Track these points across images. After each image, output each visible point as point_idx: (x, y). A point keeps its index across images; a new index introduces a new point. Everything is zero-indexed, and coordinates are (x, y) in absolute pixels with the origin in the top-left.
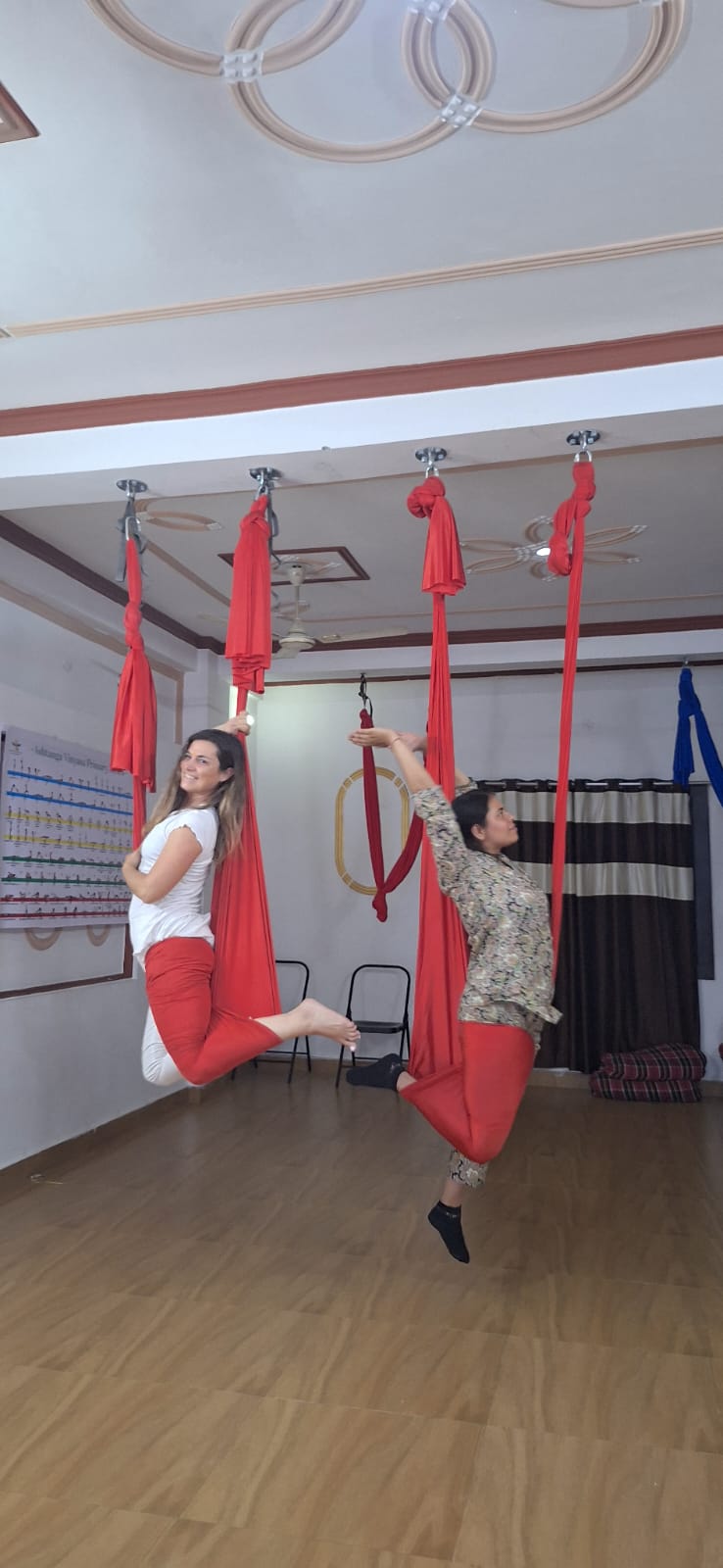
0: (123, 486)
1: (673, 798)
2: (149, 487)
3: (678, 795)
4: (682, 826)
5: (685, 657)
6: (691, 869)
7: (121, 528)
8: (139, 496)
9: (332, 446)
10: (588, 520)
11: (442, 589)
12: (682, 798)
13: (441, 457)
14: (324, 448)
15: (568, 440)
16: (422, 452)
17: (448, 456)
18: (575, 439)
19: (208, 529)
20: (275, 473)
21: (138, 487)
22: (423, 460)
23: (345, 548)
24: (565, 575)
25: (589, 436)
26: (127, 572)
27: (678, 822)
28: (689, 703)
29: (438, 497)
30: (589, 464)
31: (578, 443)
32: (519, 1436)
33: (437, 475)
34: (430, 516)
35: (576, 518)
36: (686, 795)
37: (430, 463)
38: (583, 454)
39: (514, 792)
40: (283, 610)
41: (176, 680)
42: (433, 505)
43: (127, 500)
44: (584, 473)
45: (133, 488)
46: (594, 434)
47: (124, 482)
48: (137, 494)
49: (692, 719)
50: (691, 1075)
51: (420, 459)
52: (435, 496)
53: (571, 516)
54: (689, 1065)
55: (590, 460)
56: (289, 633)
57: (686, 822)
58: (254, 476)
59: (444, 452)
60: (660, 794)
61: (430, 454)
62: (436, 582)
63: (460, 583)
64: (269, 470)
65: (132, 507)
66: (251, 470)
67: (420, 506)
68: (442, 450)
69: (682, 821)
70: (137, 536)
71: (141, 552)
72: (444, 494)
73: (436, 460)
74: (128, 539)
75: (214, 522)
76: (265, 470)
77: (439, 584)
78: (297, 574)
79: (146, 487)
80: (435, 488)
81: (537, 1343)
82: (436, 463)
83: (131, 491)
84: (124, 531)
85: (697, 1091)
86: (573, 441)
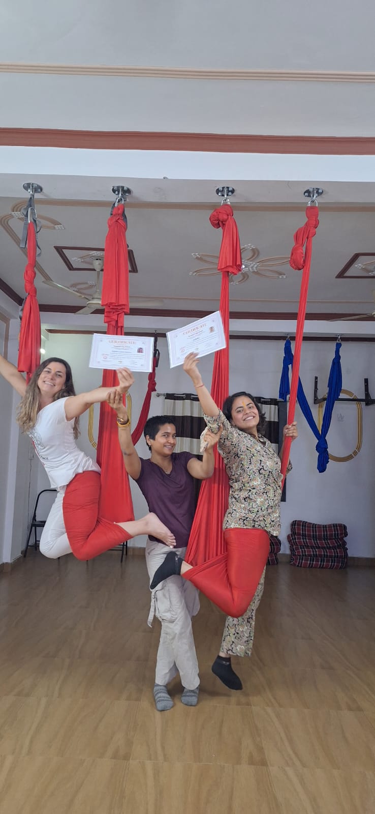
0: (27, 187)
1: (270, 407)
2: (44, 190)
3: (273, 406)
4: (274, 422)
5: (288, 334)
6: (277, 445)
7: (25, 214)
8: (37, 196)
9: (169, 178)
10: (314, 240)
11: (230, 270)
12: (275, 408)
13: (230, 193)
14: (164, 178)
15: (305, 193)
16: (221, 189)
17: (235, 193)
18: (308, 193)
19: (54, 228)
20: (129, 191)
21: (38, 189)
22: (219, 194)
23: (132, 251)
24: (300, 269)
25: (317, 192)
26: (27, 242)
27: (272, 420)
28: (289, 359)
29: (229, 216)
30: (316, 207)
31: (309, 196)
32: (290, 771)
33: (229, 203)
34: (223, 228)
35: (307, 238)
36: (277, 406)
37: (226, 196)
38: (313, 202)
39: (189, 401)
40: (79, 287)
41: (5, 323)
42: (226, 221)
43: (30, 197)
44: (312, 213)
45: (34, 190)
46: (320, 191)
47: (29, 184)
48: (35, 194)
49: (290, 366)
50: (274, 551)
51: (218, 194)
52: (228, 215)
53: (304, 235)
54: (274, 545)
55: (317, 205)
56: (93, 299)
57: (276, 420)
58: (114, 191)
59: (233, 191)
60: (263, 405)
61: (226, 191)
62: (228, 265)
63: (239, 267)
64: (125, 188)
65: (31, 202)
66: (114, 187)
67: (219, 220)
68: (233, 189)
69: (274, 419)
70: (35, 221)
71: (37, 232)
72: (233, 215)
73: (227, 195)
74: (29, 222)
75: (61, 224)
76: (123, 187)
77: (230, 266)
78: (99, 264)
79: (41, 190)
80: (229, 210)
81: (269, 710)
82: (228, 197)
83: (32, 192)
84: (27, 216)
85: (277, 559)
86: (306, 194)
